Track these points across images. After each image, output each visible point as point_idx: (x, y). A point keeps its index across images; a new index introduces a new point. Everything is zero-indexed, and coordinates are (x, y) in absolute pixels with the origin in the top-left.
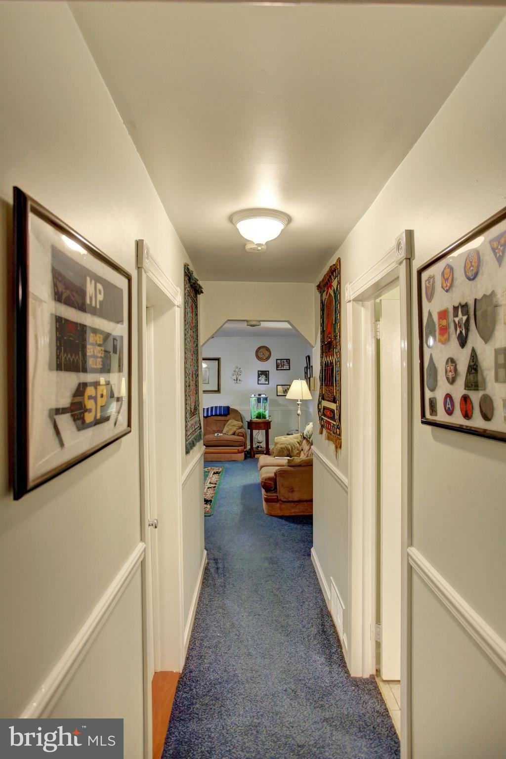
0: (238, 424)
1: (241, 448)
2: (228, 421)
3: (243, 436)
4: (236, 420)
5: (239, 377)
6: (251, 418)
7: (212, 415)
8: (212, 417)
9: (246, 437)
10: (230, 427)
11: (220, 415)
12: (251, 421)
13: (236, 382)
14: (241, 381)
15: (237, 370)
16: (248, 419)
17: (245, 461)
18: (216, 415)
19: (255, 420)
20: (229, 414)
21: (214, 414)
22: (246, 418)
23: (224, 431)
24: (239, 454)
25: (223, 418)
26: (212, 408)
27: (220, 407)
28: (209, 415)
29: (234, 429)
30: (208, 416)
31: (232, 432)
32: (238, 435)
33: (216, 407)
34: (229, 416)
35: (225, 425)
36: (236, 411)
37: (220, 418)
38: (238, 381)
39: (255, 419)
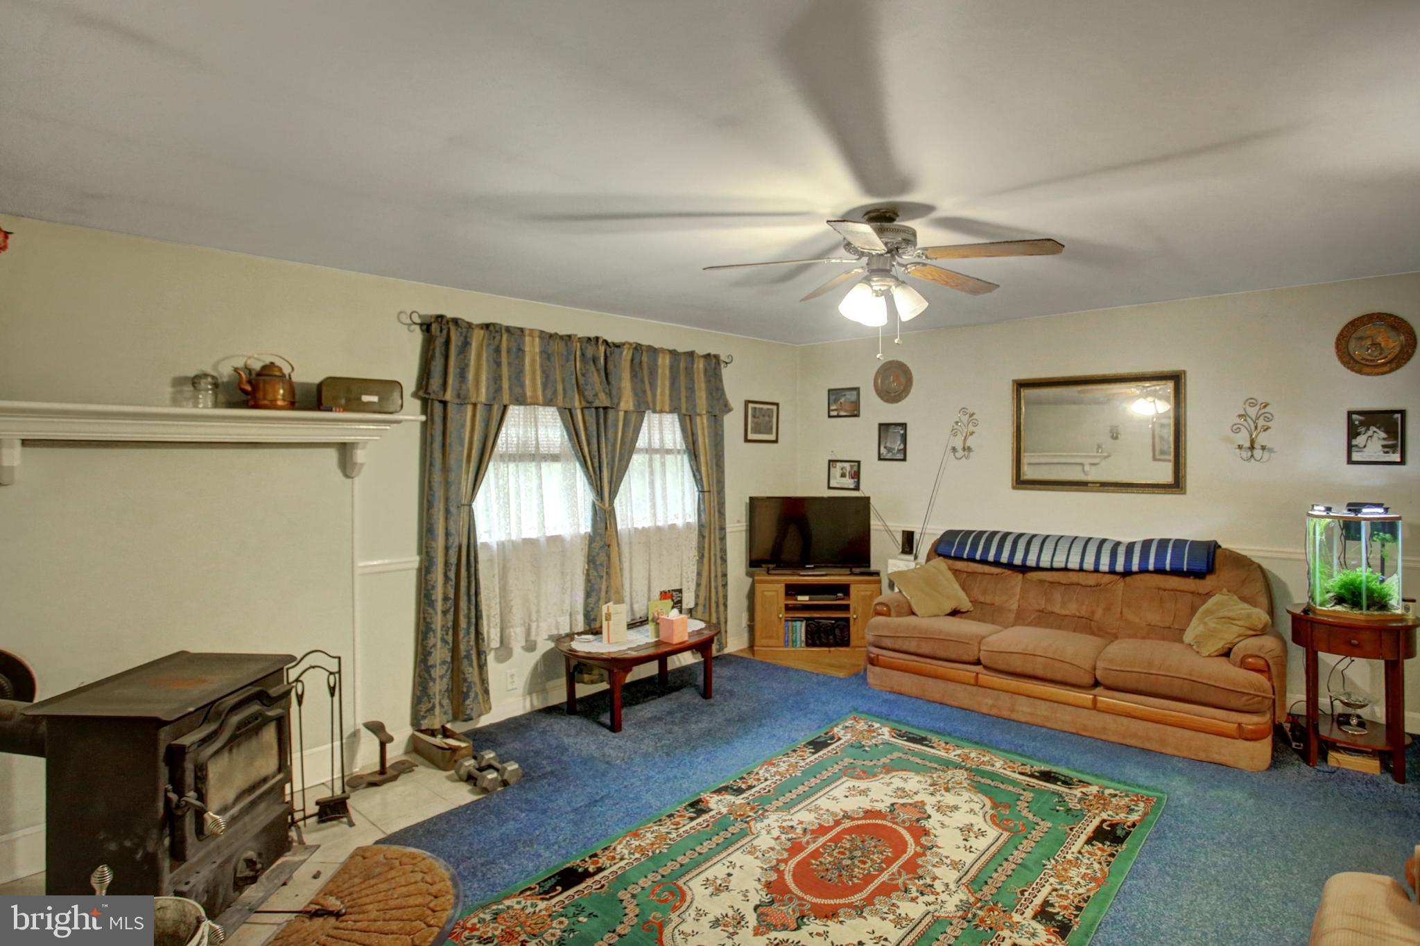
0: (1249, 616)
1: (1255, 719)
2: (1209, 595)
3: (1265, 670)
4: (1244, 599)
5: (1263, 435)
6: (1312, 598)
7: (1143, 571)
8: (1142, 576)
9: (1283, 676)
10: (1212, 625)
11: (1176, 572)
12: (1306, 611)
13: (1248, 454)
14: (1271, 450)
15: (1252, 412)
16: (1299, 600)
17: (1275, 773)
18: (1159, 571)
19: (1329, 609)
20: (1210, 569)
21: (1151, 567)
22: (1287, 594)
23: (1189, 637)
24: (1241, 744)
25: (1190, 584)
26: (1147, 544)
27: (1180, 544)
28: (1135, 568)
29: (1229, 634)
30: (1127, 573)
31: (1218, 645)
32: (1243, 664)
33: (1163, 543)
34: (1210, 582)
35: (1193, 610)
36: (1241, 562)
37: (1174, 582)
38: (1258, 453)
39: (1328, 607)
